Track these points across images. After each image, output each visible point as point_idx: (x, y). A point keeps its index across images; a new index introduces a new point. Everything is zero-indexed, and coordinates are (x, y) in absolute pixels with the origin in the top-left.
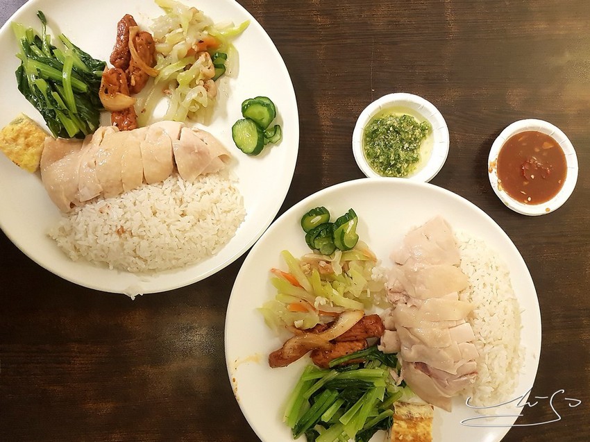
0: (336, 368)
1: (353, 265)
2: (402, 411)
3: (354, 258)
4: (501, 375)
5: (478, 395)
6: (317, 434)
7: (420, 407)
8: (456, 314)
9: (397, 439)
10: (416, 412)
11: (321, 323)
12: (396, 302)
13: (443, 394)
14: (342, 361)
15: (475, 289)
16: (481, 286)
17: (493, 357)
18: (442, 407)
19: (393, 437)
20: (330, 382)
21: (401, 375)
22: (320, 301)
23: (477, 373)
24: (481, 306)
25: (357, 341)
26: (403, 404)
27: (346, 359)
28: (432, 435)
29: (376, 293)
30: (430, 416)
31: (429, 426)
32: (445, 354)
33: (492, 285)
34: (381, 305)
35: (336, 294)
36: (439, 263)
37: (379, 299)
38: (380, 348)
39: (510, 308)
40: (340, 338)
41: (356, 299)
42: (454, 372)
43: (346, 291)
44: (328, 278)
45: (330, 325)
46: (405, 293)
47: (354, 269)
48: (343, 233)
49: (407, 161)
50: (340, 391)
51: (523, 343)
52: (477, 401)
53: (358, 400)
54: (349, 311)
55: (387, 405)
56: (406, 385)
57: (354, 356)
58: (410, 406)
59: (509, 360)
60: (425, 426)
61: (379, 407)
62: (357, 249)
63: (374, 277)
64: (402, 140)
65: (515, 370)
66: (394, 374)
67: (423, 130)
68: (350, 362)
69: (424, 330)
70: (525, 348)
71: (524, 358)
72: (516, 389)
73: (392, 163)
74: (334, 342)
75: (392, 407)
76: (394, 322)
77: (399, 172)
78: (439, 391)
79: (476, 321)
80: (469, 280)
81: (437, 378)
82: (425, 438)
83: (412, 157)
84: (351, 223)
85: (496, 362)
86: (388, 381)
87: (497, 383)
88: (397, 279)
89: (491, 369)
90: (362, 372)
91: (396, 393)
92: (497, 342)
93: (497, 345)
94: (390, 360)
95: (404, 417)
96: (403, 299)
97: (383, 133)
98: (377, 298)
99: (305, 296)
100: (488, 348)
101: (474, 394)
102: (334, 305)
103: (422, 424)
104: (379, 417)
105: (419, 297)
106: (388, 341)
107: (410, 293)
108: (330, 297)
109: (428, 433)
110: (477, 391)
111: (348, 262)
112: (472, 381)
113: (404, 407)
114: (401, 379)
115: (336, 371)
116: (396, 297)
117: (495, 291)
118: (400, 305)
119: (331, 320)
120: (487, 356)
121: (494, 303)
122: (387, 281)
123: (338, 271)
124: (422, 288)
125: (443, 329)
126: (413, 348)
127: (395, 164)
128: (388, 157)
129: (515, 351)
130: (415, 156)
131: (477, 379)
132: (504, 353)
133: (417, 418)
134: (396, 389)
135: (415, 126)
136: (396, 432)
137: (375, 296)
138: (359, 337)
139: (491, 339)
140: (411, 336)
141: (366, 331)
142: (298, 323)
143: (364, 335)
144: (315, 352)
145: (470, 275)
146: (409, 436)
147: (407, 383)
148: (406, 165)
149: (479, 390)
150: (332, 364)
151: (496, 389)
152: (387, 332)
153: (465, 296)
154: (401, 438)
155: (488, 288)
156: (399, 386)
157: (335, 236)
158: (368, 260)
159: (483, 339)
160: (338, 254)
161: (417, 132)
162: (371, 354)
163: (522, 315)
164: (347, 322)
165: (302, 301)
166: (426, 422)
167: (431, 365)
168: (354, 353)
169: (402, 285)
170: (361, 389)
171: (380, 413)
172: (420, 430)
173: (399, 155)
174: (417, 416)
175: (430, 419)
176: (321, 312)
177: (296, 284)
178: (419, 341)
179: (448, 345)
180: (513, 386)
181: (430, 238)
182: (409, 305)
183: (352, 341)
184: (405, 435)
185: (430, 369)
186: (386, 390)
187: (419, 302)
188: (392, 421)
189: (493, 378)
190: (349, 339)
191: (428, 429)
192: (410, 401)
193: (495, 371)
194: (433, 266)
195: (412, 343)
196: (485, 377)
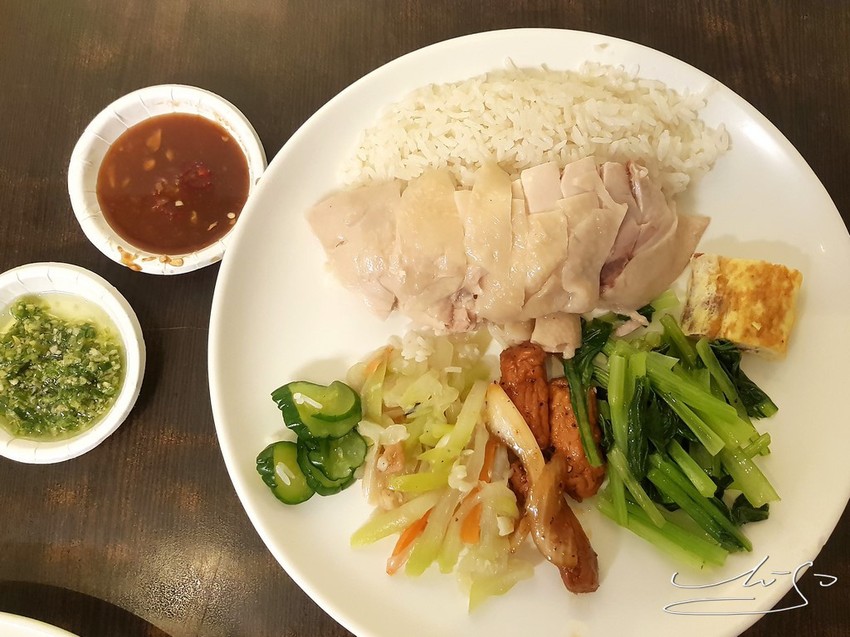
0: (603, 451)
1: (391, 399)
2: (702, 319)
3: (377, 395)
4: (637, 114)
5: (676, 161)
6: (742, 501)
7: (696, 280)
8: (500, 199)
9: (759, 334)
10: (705, 290)
11: (507, 475)
12: (472, 318)
13: (670, 234)
14: (588, 438)
15: (454, 154)
16: (449, 142)
17: (598, 128)
18: (699, 237)
19: (754, 343)
20: (632, 469)
21: (628, 315)
22: (457, 477)
23: (628, 164)
24: (489, 145)
25: (550, 401)
26: (687, 315)
27: (586, 428)
28: (756, 261)
29: (456, 354)
30: (715, 263)
31: (735, 267)
32: (582, 226)
33: (449, 120)
34: (483, 344)
35: (448, 440)
36: (393, 226)
37: (467, 349)
38: (568, 354)
39: (500, 87)
40: (543, 439)
41: (462, 399)
42: (623, 209)
43: (442, 418)
44: (412, 455)
45: (513, 458)
46: (454, 298)
47: (399, 397)
48: (319, 417)
49: (86, 348)
50: (653, 450)
51: (577, 67)
52: (688, 164)
53: (672, 411)
54: (485, 413)
55: (686, 348)
56: (649, 306)
57: (582, 411)
58: (693, 300)
59: (608, 96)
60: (737, 273)
61: (691, 366)
62: (361, 386)
63: (420, 356)
64: (42, 359)
65: (631, 86)
66: (624, 329)
67: (25, 314)
68: (593, 419)
69: (529, 264)
70: (586, 63)
71: (608, 67)
72: (669, 87)
73: (83, 381)
74: (549, 451)
75: (693, 339)
76: (515, 322)
77: (108, 365)
78: (664, 239)
79: (521, 157)
80: (435, 166)
81: (635, 245)
82: (760, 276)
83: (78, 338)
84: (299, 398)
85: (608, 122)
86: (638, 345)
87: (653, 123)
88: (424, 311)
89: (623, 134)
90: (614, 398)
91: (665, 328)
92: (567, 116)
93: (573, 118)
94: (595, 335)
95: (715, 317)
96: (465, 303)
97: (24, 398)
98: (467, 352)
99: (445, 509)
100: (577, 137)
101: (673, 170)
102: (471, 446)
103: (732, 280)
104: (713, 369)
105: (461, 271)
106: (556, 338)
107: (453, 288)
108: (451, 456)
109: (751, 268)
110: (667, 164)
111: (384, 409)
112: (644, 173)
113: (695, 314)
114: (635, 315)
115: (610, 450)
116: (461, 316)
117: (462, 115)
118: (476, 311)
119: (502, 456)
120: (594, 140)
121: (487, 118)
122: (431, 330)
123: (397, 434)
124: (443, 263)
125: (529, 228)
126: (571, 288)
127: (89, 376)
128: (71, 390)
129: (590, 83)
130: (76, 332)
131: (641, 162)
132: (591, 106)
133: (718, 290)
134: (656, 329)
135: (18, 331)
136: (745, 336)
137: (461, 356)
138: (543, 398)
139: (561, 130)
140: (545, 290)
141: (528, 382)
142: (504, 528)
143: (539, 386)
144: (569, 490)
145: (425, 163)
146: (754, 308)
147: (645, 303)
148: (94, 352)
149: (664, 159)
150: (595, 461)
151: (667, 126)
152: (535, 338)
153: (465, 175)
154: (758, 327)
155: (456, 127)
156: (650, 320)
157: (324, 433)
158: (386, 364)
159: (558, 147)
160: (366, 429)
161: (29, 327)
162: (579, 374)
163: (521, 63)
164: (508, 422)
165: (457, 516)
166: (727, 271)
167: (605, 254)
168: (575, 409)
169: (438, 302)
170: (649, 402)
171: (703, 366)
172: (742, 284)
173: (70, 366)
174: (713, 288)
175: (721, 262)
176: (483, 476)
177: (420, 526)
178: (553, 276)
179: (563, 219)
180: (663, 92)
181: (341, 238)
182: (478, 291)
183: (550, 413)
184: (752, 318)
185: (616, 257)
186: (655, 349)
187: (472, 273)
188: (722, 342)
189: (642, 131)
190: (545, 418)
191: (742, 268)
192: (682, 300)
193: (627, 123)
194: (398, 236)
195: (558, 290)
196: (640, 146)
